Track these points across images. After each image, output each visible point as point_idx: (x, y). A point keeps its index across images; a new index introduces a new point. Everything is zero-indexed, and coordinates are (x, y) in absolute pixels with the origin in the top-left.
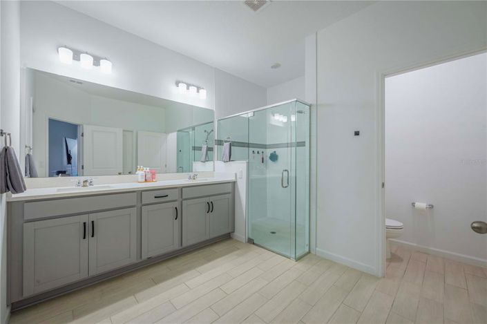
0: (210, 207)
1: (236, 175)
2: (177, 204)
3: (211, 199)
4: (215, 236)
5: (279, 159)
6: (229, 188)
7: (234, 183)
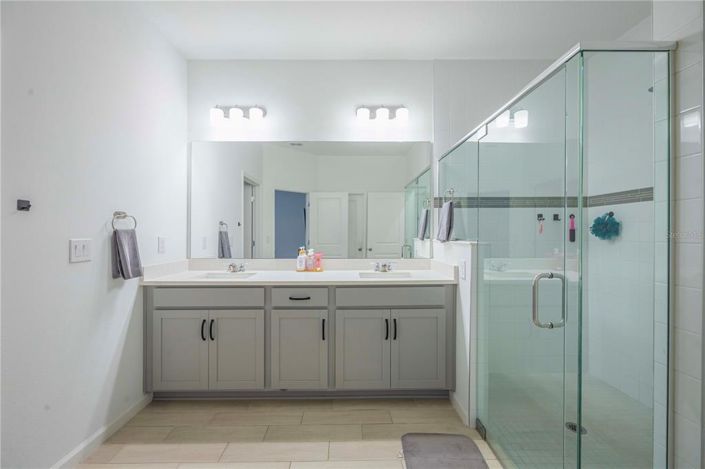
0: (391, 330)
1: (456, 269)
2: (323, 314)
3: (395, 314)
4: (402, 387)
5: (625, 232)
6: (440, 297)
7: (455, 287)
